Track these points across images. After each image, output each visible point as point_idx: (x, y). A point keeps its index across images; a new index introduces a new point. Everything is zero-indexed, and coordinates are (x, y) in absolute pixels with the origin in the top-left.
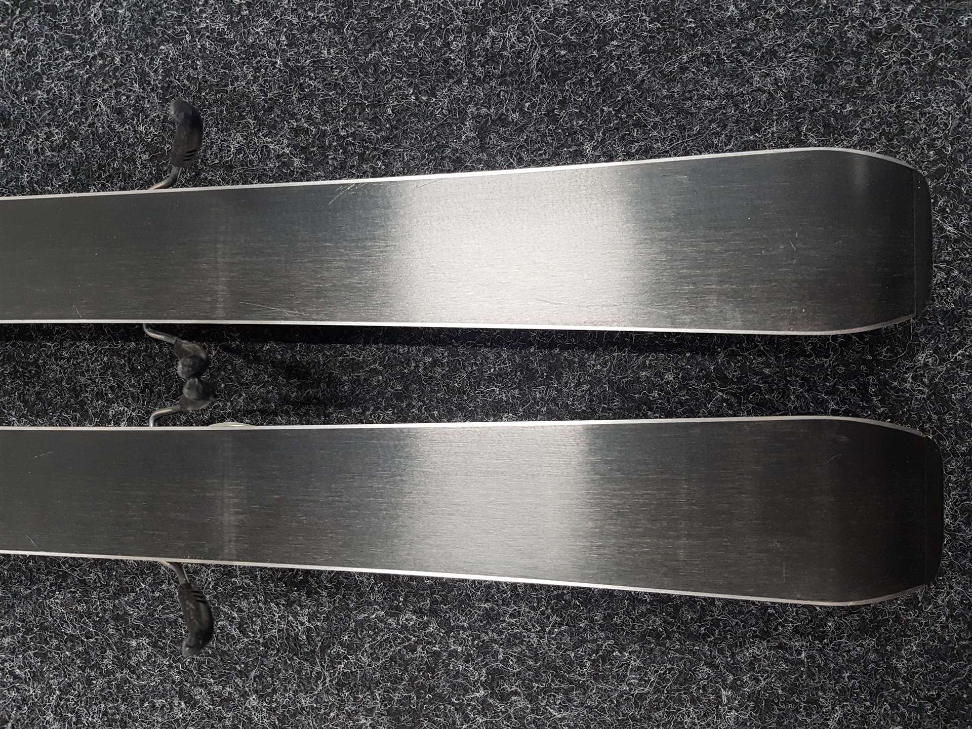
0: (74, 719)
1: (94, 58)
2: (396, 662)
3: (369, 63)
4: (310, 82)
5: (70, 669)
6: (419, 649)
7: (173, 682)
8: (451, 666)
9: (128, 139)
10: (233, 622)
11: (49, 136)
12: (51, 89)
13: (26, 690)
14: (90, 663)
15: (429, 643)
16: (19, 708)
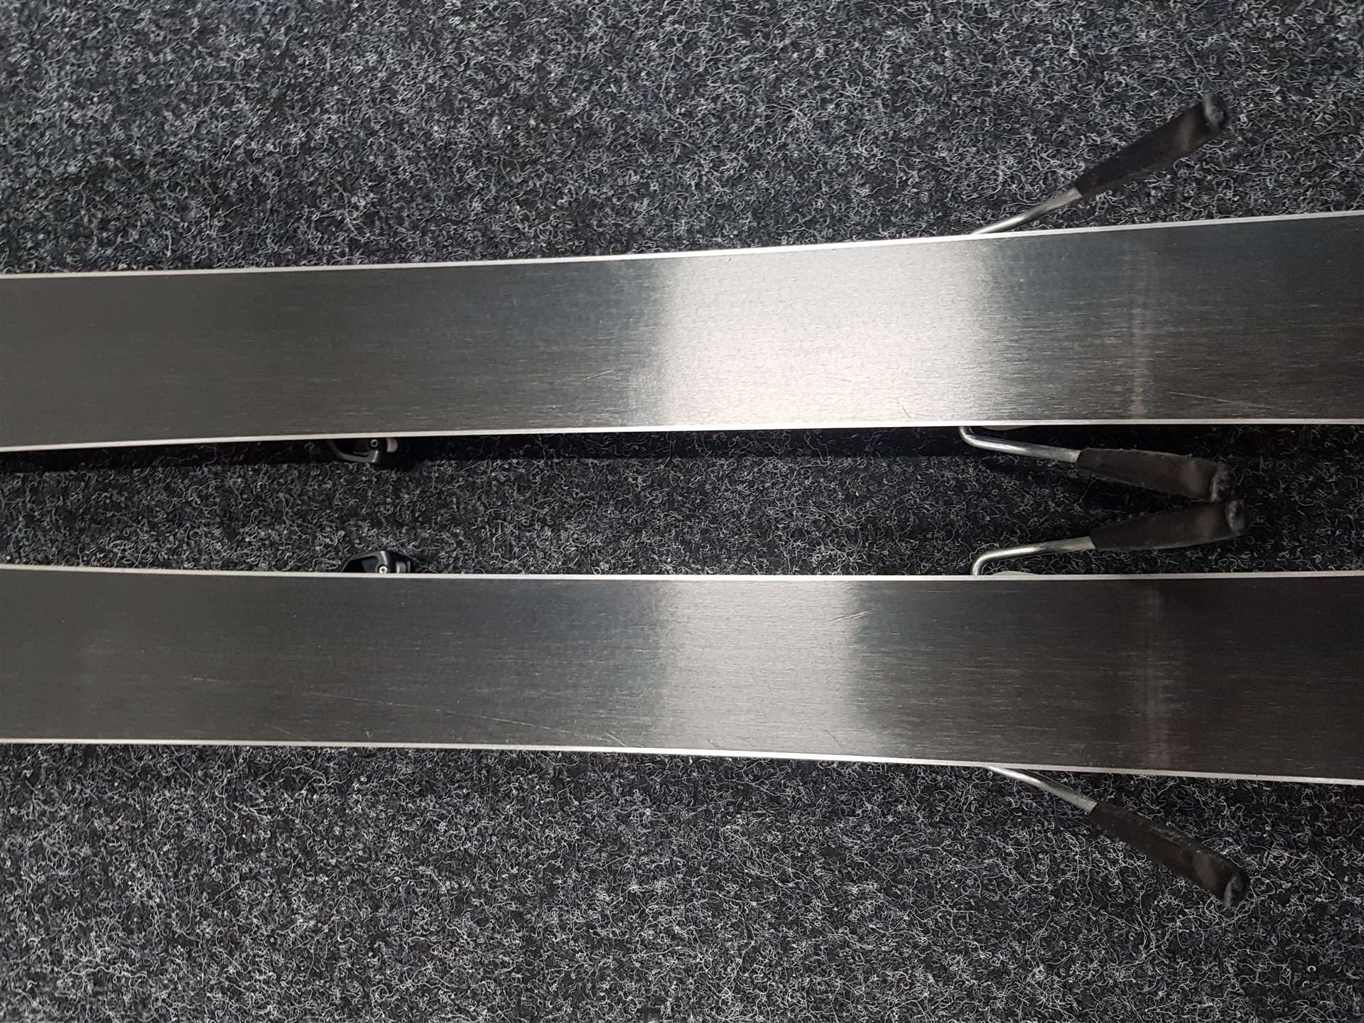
0: (765, 999)
1: (784, 49)
2: (1257, 919)
3: (1211, 50)
4: (1120, 79)
5: (756, 926)
6: (1294, 900)
7: (915, 946)
8: (1344, 925)
9: (838, 165)
10: (1005, 859)
11: (718, 164)
12: (718, 96)
13: (690, 956)
14: (787, 919)
15: (1309, 891)
16: (681, 981)
